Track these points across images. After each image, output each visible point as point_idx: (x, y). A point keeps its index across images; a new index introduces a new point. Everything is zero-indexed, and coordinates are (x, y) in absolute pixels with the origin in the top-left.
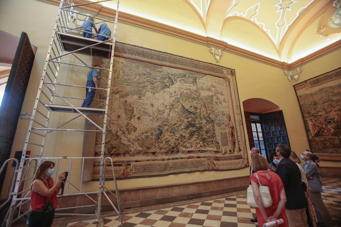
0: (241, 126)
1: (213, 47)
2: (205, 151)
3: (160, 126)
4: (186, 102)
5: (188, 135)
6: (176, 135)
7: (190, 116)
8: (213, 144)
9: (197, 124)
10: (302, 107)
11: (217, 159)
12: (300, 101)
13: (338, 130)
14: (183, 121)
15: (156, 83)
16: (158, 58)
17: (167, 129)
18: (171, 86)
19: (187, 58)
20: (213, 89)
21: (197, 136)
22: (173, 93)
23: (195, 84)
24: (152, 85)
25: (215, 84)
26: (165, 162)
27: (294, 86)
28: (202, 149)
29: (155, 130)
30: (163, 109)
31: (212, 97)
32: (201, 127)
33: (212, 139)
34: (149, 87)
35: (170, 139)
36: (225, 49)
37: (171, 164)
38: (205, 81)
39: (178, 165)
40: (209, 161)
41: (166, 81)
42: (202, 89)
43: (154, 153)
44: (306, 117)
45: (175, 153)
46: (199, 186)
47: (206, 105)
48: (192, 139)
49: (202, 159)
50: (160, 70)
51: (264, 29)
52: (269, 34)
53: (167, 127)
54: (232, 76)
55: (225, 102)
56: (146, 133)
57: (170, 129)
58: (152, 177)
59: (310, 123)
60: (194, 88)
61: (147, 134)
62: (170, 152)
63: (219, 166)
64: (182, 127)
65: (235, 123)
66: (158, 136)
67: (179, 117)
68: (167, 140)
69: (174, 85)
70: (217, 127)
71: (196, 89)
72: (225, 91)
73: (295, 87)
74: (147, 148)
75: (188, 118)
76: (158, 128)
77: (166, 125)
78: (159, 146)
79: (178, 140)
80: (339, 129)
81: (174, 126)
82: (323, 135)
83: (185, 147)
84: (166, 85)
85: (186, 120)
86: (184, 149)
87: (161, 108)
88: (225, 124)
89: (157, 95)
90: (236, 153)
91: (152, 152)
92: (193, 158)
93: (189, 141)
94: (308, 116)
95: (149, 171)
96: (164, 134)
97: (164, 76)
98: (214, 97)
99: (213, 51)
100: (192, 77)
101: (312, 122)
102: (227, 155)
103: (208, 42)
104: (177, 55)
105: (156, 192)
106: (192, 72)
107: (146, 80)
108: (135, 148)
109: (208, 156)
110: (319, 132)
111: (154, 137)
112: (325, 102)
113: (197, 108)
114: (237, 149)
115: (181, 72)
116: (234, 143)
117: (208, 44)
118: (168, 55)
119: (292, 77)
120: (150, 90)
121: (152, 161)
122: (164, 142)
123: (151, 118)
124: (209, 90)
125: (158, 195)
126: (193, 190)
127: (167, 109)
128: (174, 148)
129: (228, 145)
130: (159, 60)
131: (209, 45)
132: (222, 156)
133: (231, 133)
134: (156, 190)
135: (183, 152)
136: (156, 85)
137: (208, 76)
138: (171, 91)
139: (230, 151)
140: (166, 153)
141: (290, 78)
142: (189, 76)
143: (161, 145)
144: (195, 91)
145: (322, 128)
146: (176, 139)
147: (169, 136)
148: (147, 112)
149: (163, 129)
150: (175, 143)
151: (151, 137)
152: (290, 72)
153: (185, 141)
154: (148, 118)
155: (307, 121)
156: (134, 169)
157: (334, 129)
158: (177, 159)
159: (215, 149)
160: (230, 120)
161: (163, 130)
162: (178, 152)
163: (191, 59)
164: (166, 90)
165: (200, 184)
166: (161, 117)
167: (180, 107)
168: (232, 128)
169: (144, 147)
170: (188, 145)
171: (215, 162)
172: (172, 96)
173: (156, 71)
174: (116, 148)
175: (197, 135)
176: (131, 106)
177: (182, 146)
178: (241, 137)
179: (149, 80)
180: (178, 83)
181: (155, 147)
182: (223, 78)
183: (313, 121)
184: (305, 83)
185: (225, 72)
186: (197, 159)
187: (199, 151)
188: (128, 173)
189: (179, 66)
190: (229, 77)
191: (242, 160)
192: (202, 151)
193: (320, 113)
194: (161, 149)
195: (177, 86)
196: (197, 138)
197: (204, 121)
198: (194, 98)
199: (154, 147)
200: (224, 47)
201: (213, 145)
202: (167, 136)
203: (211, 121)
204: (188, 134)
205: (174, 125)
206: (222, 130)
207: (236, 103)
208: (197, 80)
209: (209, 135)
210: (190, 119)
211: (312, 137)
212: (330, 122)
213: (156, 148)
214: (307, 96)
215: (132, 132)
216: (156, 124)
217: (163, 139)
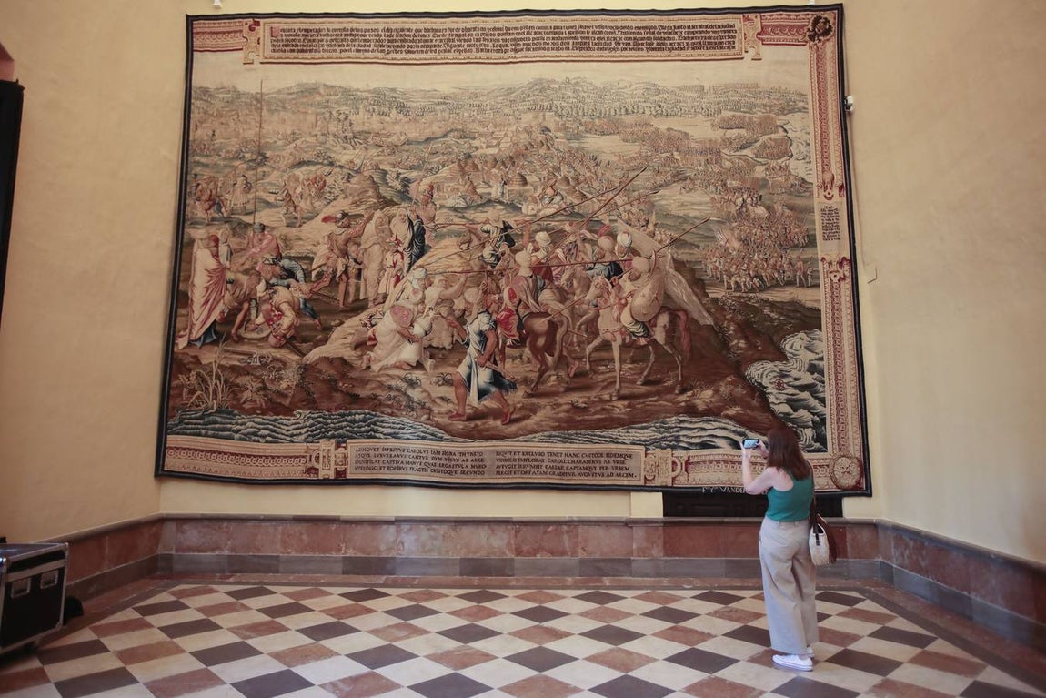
10: (191, 159)
12: (195, 116)
13: (309, 321)
44: (195, 224)
59: (203, 260)
80: (314, 315)
82: (240, 340)
94: (205, 216)
101: (216, 255)
110: (228, 319)
112: (301, 164)
145: (250, 298)
155: (192, 242)
157: (298, 313)
183: (223, 249)
184: (251, 29)
193: (264, 217)
211: (190, 344)
212: (290, 274)
214: (235, 98)
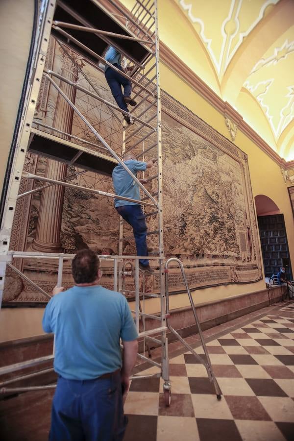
0: (255, 227)
1: (229, 119)
2: (228, 257)
3: (184, 215)
4: (208, 184)
5: (212, 232)
6: (201, 231)
7: (212, 205)
8: (234, 247)
9: (219, 218)
11: (238, 268)
14: (206, 211)
15: (177, 147)
16: (177, 111)
17: (192, 221)
18: (192, 158)
19: (206, 123)
20: (231, 173)
21: (220, 235)
22: (195, 168)
23: (215, 161)
24: (172, 149)
25: (232, 168)
26: (192, 270)
27: (288, 188)
28: (225, 253)
29: (178, 220)
30: (185, 189)
31: (231, 185)
32: (223, 223)
33: (234, 241)
34: (169, 151)
35: (194, 236)
36: (239, 126)
37: (197, 274)
38: (225, 161)
39: (204, 276)
40: (232, 270)
41: (186, 148)
42: (222, 171)
43: (178, 256)
45: (200, 258)
46: (225, 305)
47: (226, 194)
48: (217, 239)
49: (226, 268)
50: (180, 129)
51: (267, 114)
52: (270, 121)
53: (190, 218)
54: (246, 162)
55: (242, 194)
56: (168, 222)
57: (194, 221)
58: (177, 294)
60: (215, 168)
61: (170, 226)
62: (195, 255)
63: (240, 277)
64: (206, 220)
65: (250, 222)
66: (182, 230)
67: (203, 205)
68: (192, 237)
69: (195, 157)
70: (236, 226)
71: (216, 169)
72: (241, 180)
73: (290, 189)
74: (170, 248)
75: (211, 208)
76: (181, 218)
77: (189, 214)
78: (183, 245)
79: (202, 237)
81: (198, 217)
83: (210, 249)
84: (187, 155)
85: (209, 210)
86: (209, 252)
87: (184, 188)
88: (243, 222)
89: (178, 166)
90: (253, 262)
91: (176, 254)
92: (218, 265)
93: (214, 241)
95: (174, 285)
96: (188, 228)
97: (184, 140)
98: (233, 185)
99: (229, 124)
100: (212, 152)
102: (246, 263)
103: (225, 109)
104: (196, 116)
105: (183, 317)
106: (212, 145)
107: (165, 139)
108: (156, 247)
109: (230, 263)
111: (177, 231)
113: (218, 196)
114: (253, 257)
115: (202, 142)
116: (251, 248)
117: (224, 113)
118: (188, 111)
119: (288, 178)
120: (170, 157)
121: (177, 269)
122: (189, 240)
123: (173, 200)
124: (228, 174)
125: (185, 322)
126: (219, 311)
127: (190, 190)
128: (199, 250)
129: (246, 250)
130: (178, 114)
131: (226, 114)
132: (242, 264)
133: (247, 235)
134: (183, 314)
135: (209, 256)
136: (176, 151)
137: (226, 155)
138: (193, 165)
139: (248, 258)
140: (192, 257)
141: (285, 178)
142: (209, 149)
143: (186, 244)
144: (216, 172)
146: (201, 237)
147: (194, 230)
148: (168, 189)
149: (187, 219)
150: (200, 243)
151: (174, 230)
152: (286, 172)
153: (210, 240)
154: (170, 200)
156: (155, 281)
158: (203, 266)
159: (236, 255)
160: (246, 218)
161: (187, 221)
162: (203, 255)
163: (209, 126)
164: (188, 161)
165: (226, 303)
166: (184, 201)
167: (203, 190)
168: (249, 229)
169: (167, 245)
170: (213, 247)
171: (236, 272)
172: (194, 172)
173: (176, 130)
174: (130, 244)
175: (220, 233)
176: (148, 175)
177: (207, 247)
178: (256, 241)
179: (169, 141)
180: (199, 156)
181: (179, 246)
182: (238, 162)
185: (240, 154)
186: (222, 268)
187: (223, 255)
188: (148, 288)
189: (199, 132)
190: (243, 162)
191: (257, 270)
192: (226, 257)
194: (186, 250)
195: (199, 160)
196: (220, 237)
197: (225, 215)
198: (215, 181)
199: (177, 246)
200: (239, 122)
201: (235, 249)
202: (191, 232)
203: (231, 217)
204: (212, 230)
205: (199, 215)
206: (241, 229)
207: (250, 198)
208: (217, 158)
209: (230, 234)
210: (213, 210)
213: (180, 248)
215: (151, 219)
216: (179, 211)
217: (188, 234)
